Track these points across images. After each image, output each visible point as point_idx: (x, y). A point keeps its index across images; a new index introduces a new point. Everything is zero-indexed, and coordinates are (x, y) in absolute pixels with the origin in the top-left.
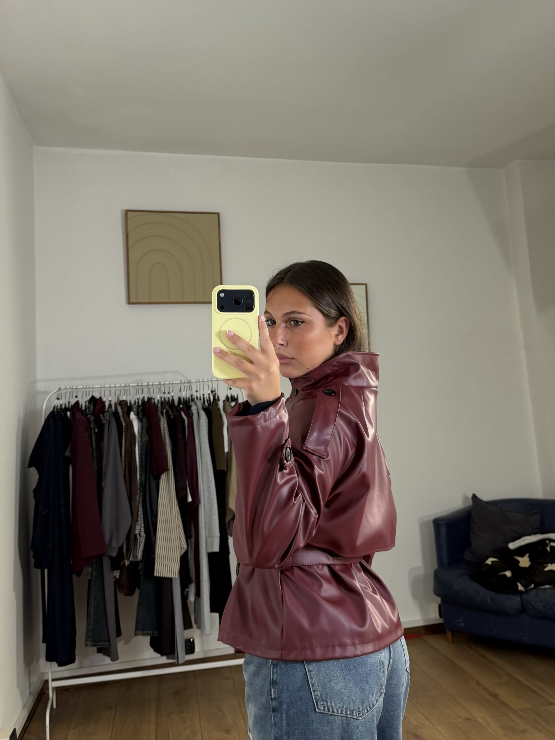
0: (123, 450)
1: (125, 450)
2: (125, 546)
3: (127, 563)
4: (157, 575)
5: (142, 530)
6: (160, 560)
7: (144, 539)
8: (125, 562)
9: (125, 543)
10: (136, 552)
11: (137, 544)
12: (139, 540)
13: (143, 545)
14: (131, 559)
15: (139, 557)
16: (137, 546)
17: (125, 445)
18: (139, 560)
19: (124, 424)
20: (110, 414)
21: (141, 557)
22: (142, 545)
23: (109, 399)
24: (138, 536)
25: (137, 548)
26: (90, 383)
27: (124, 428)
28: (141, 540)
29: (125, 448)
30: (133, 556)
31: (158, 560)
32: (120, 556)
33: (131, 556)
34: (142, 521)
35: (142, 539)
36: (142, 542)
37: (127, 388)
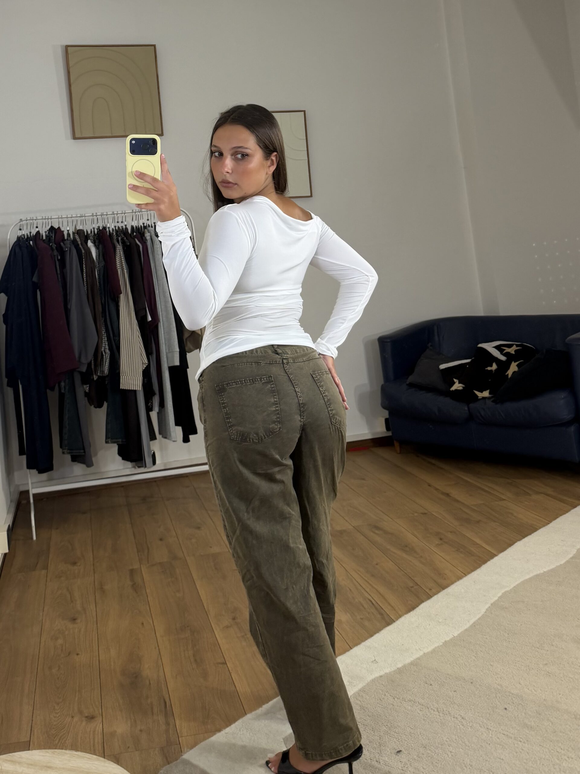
0: (85, 274)
1: (86, 275)
2: (93, 362)
3: (95, 378)
4: (123, 388)
5: (106, 348)
6: (125, 375)
7: (109, 356)
8: (93, 377)
9: (92, 359)
10: (103, 368)
11: (103, 361)
12: (104, 357)
13: (109, 361)
14: (98, 374)
15: (106, 372)
16: (103, 363)
17: (86, 271)
18: (105, 375)
19: (83, 252)
20: (70, 243)
21: (108, 372)
22: (107, 361)
23: (68, 228)
24: (104, 353)
25: (103, 364)
26: (49, 215)
27: (83, 254)
28: (106, 357)
29: (86, 272)
30: (100, 371)
31: (123, 375)
32: (89, 372)
33: (99, 372)
34: (106, 340)
35: (107, 355)
36: (107, 358)
37: (83, 218)
